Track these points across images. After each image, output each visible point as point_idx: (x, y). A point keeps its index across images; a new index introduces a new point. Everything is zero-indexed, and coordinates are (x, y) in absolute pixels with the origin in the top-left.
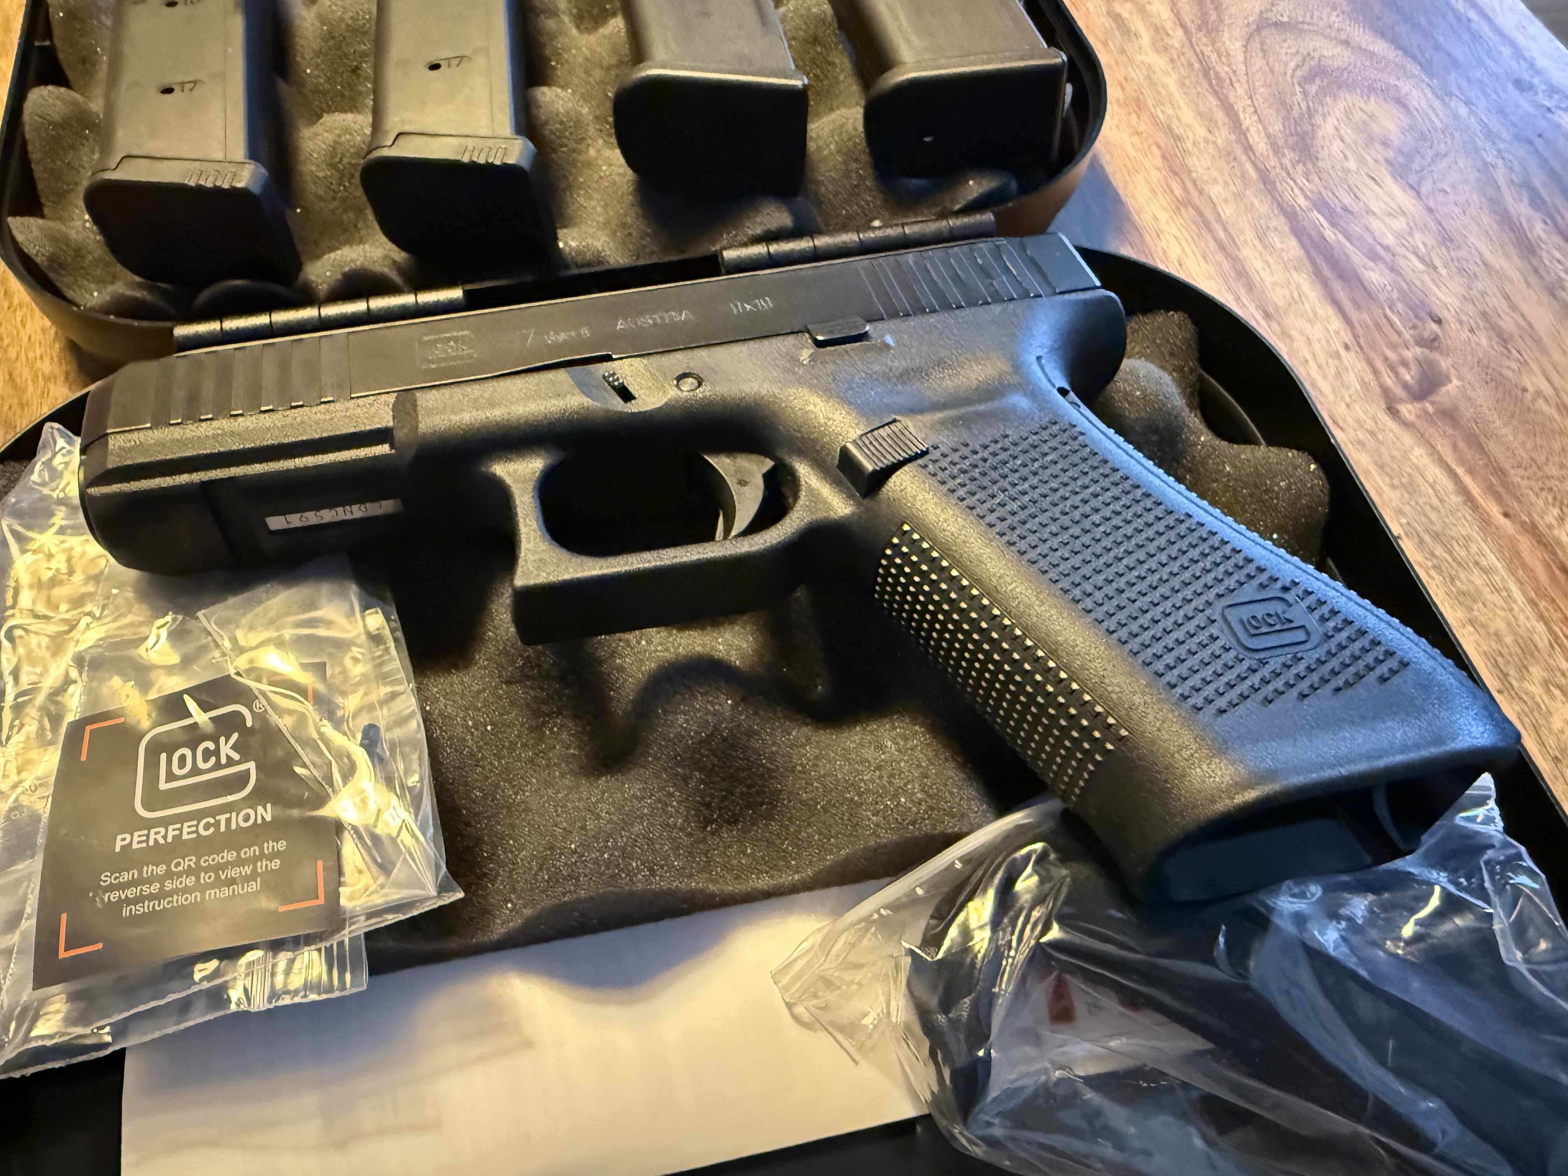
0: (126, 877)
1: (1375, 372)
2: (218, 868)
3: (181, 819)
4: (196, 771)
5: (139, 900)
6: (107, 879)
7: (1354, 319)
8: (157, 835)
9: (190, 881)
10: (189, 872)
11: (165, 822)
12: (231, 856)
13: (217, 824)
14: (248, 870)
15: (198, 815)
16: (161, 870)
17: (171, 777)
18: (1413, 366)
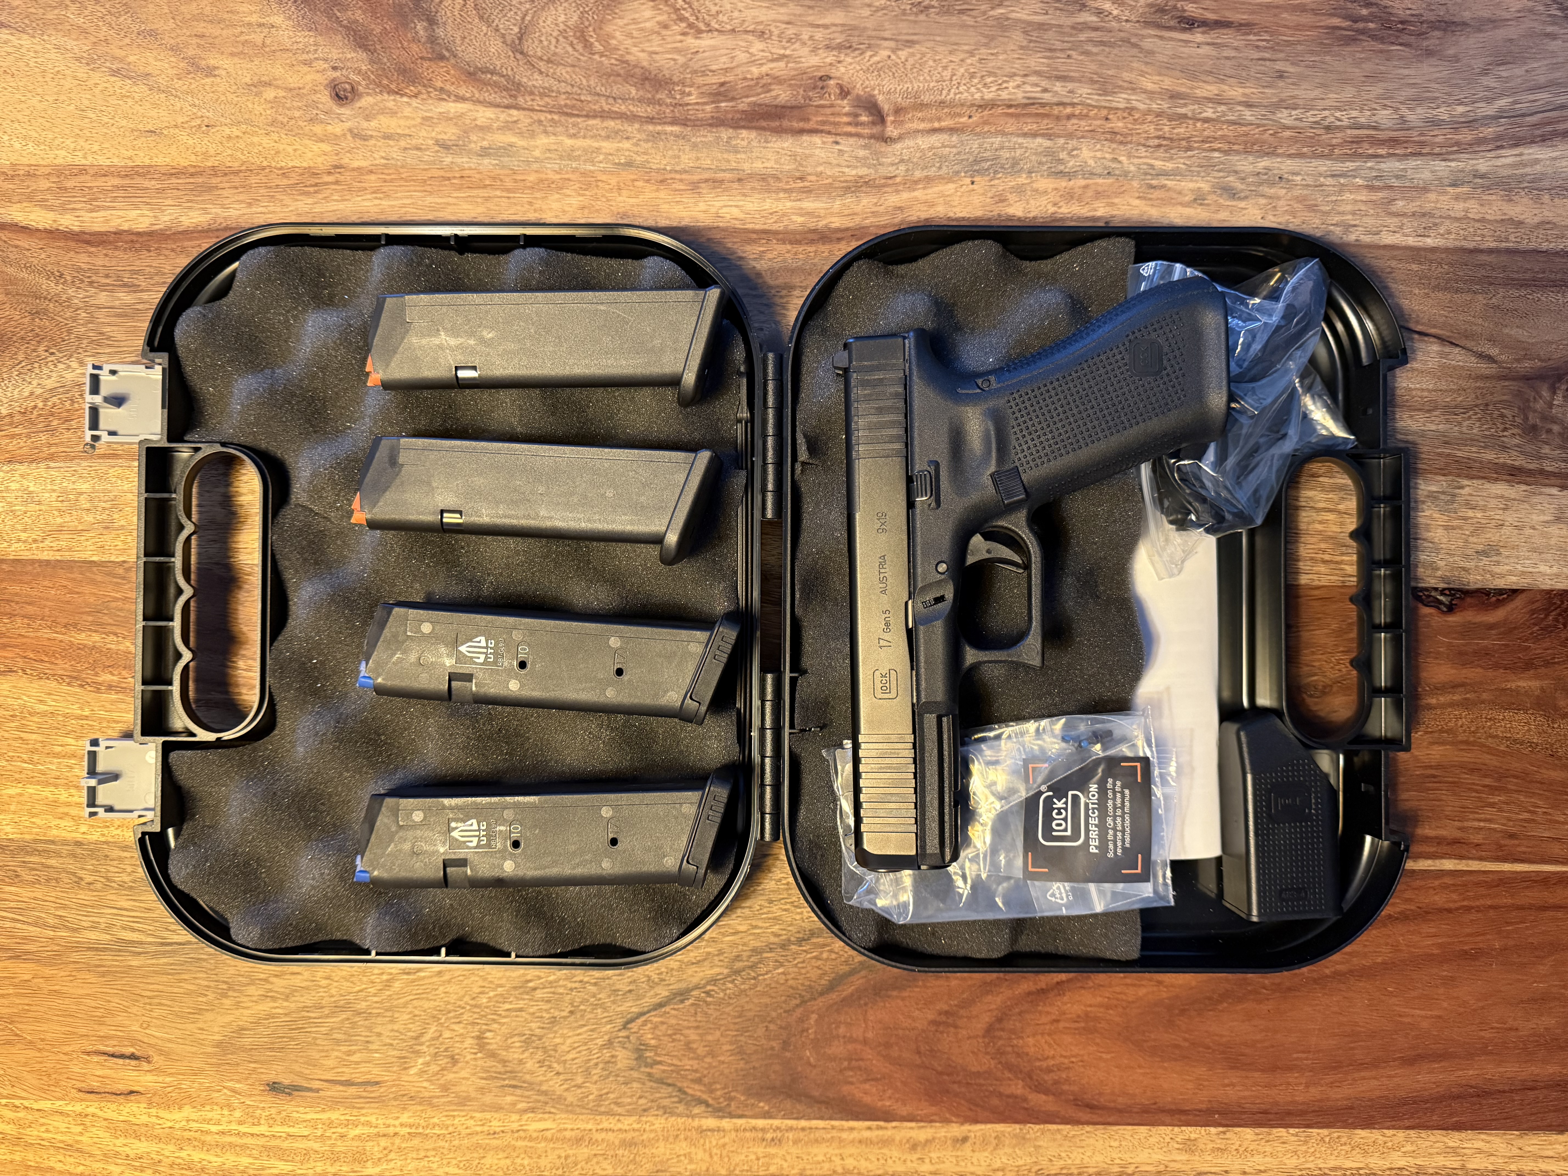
0: (1111, 846)
1: (858, 135)
2: (1115, 807)
3: (1087, 824)
4: (1065, 819)
5: (1123, 841)
6: (1111, 855)
7: (815, 126)
8: (1094, 834)
9: (1119, 820)
10: (1114, 820)
11: (1087, 831)
12: (1110, 803)
13: (1093, 809)
14: (1119, 795)
15: (1087, 816)
16: (1111, 832)
17: (1065, 830)
18: (859, 111)
